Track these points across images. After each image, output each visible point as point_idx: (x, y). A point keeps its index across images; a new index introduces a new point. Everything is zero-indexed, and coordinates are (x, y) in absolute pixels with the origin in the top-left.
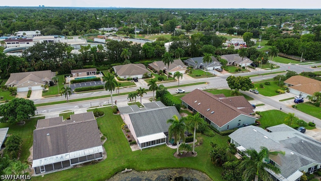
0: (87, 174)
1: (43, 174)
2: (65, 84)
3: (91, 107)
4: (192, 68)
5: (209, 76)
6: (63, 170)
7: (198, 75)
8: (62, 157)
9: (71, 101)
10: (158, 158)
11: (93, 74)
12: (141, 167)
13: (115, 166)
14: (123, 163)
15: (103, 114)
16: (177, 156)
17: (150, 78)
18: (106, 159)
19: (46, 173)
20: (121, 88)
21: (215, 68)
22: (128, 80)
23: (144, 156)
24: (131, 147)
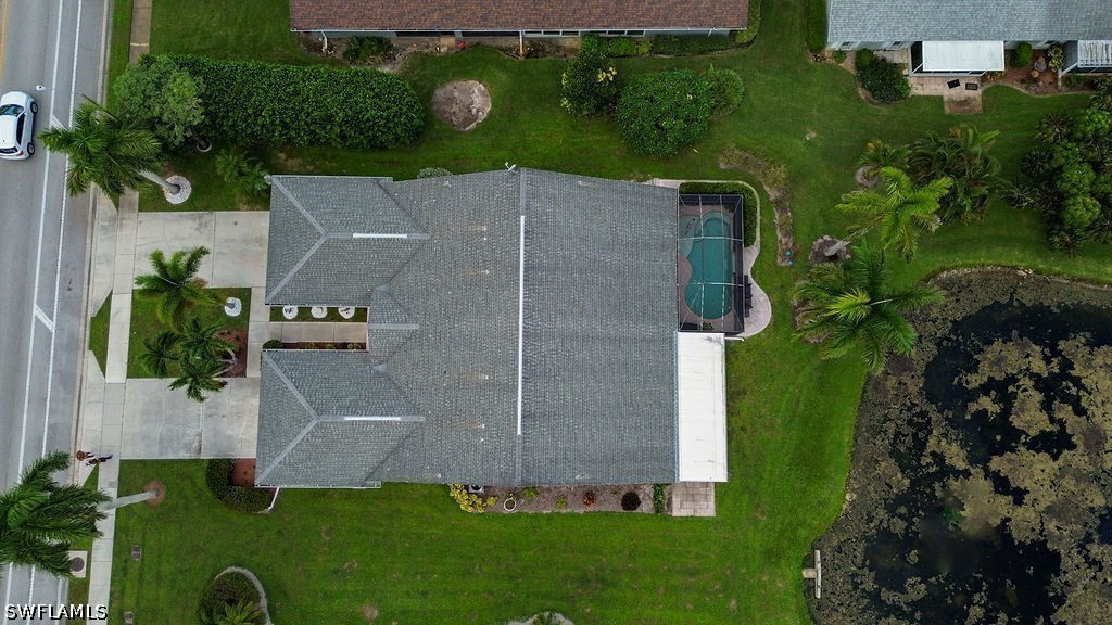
10: (805, 422)
23: (766, 476)
24: (675, 513)
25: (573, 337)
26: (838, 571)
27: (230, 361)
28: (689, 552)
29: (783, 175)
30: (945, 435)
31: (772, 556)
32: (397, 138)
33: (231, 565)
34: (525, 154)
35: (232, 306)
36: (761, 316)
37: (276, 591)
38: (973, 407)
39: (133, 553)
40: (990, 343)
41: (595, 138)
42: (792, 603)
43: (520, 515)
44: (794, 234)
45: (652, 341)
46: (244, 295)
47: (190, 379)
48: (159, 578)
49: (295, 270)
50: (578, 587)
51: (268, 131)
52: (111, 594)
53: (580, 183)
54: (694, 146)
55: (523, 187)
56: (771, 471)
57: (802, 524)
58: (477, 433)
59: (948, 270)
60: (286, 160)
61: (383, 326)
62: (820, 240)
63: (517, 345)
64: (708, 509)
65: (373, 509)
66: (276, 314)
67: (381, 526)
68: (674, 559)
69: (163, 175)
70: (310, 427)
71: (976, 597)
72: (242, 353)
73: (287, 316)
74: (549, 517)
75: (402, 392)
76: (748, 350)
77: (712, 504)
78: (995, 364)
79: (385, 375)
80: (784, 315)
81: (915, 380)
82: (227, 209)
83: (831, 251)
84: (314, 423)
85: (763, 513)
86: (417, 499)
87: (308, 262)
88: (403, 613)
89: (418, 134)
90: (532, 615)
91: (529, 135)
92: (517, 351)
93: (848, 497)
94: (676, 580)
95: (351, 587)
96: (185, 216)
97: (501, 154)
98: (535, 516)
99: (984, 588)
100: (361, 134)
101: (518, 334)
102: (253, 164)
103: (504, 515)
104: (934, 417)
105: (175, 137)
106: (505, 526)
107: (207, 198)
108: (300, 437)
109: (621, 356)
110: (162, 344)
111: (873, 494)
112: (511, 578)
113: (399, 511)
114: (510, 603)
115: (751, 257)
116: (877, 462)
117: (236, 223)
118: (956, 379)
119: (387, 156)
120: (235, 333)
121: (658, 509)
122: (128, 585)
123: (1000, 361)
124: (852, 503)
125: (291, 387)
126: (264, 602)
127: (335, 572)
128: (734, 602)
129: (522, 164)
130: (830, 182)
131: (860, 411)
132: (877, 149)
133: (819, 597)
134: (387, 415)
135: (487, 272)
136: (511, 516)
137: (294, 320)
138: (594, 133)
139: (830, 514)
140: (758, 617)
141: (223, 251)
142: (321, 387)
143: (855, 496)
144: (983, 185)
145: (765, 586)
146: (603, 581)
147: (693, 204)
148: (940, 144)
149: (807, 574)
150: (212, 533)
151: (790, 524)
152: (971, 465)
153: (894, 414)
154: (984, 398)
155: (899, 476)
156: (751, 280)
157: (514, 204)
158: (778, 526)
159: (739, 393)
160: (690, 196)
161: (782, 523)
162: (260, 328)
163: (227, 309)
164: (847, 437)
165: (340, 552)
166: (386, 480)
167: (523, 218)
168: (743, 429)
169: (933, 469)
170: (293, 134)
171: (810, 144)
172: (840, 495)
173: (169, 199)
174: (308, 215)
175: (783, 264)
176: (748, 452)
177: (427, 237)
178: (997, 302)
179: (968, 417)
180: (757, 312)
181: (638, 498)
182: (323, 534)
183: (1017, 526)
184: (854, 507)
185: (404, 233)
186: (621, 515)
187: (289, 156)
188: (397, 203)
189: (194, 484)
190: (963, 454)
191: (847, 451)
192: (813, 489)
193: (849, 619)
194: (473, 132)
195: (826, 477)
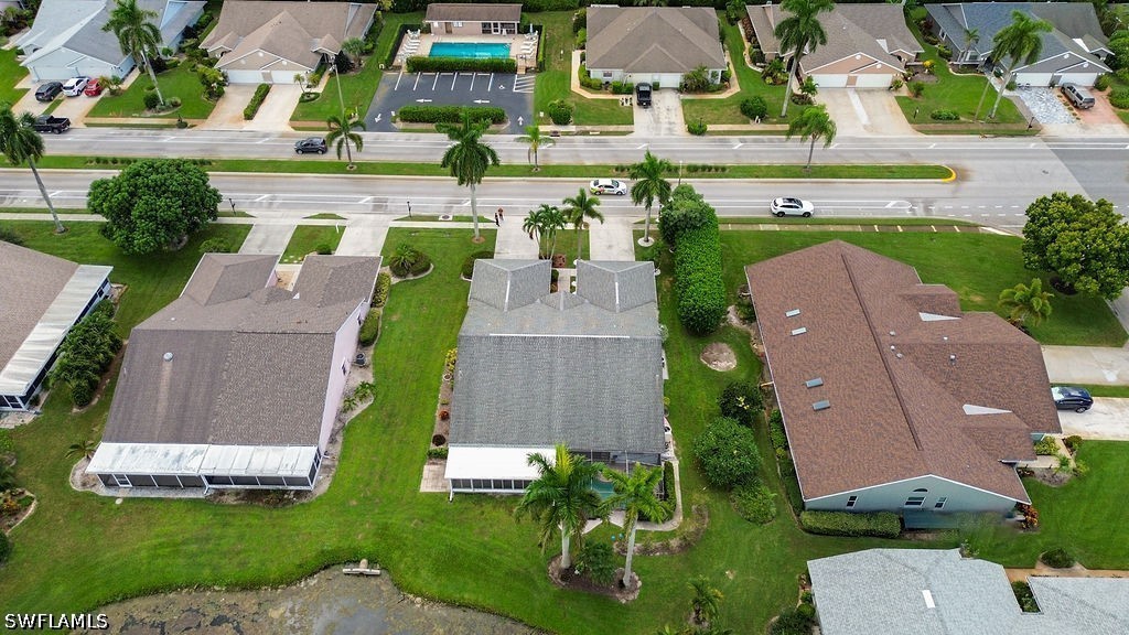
0: (234, 544)
1: (124, 492)
2: (387, 69)
3: (411, 218)
4: (948, 57)
5: (1002, 127)
6: (179, 496)
7: (945, 111)
8: (179, 458)
9: (363, 168)
10: (484, 559)
11: (504, 30)
12: (409, 578)
13: (331, 543)
14: (363, 538)
15: (429, 267)
16: (556, 574)
17: (713, 92)
18: (320, 498)
19: (131, 495)
20: (567, 134)
21: (1061, 82)
22: (618, 89)
23: (444, 528)
24: (426, 467)
25: (552, 370)
28: (397, 476)
31: (384, 530)
42: (345, 544)
43: (440, 383)
45: (550, 428)
50: (387, 412)
54: (708, 488)
62: (637, 578)
64: (425, 488)
68: (394, 466)
69: (655, 238)
77: (429, 490)
79: (534, 303)
85: (416, 524)
94: (379, 467)
98: (438, 390)
107: (642, 250)
136: (440, 378)
145: (361, 525)
146: (389, 425)
149: (364, 562)
156: (600, 521)
158: (404, 536)
161: (406, 538)
172: (421, 592)
173: (640, 239)
181: (440, 444)
186: (431, 436)
187: (670, 281)
191: (457, 596)
194: (701, 363)
195: (437, 575)
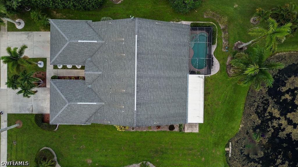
23: (215, 120)
24: (186, 131)
26: (237, 149)
27: (41, 82)
28: (190, 143)
29: (226, 20)
30: (273, 107)
31: (216, 144)
32: (93, 6)
33: (45, 147)
34: (138, 12)
35: (40, 64)
36: (216, 68)
37: (59, 155)
38: (283, 98)
39: (14, 142)
40: (290, 77)
41: (162, 6)
42: (222, 159)
43: (136, 132)
44: (228, 40)
45: (180, 78)
46: (44, 60)
47: (23, 91)
48: (22, 150)
49: (59, 53)
50: (154, 154)
51: (48, 4)
52: (8, 155)
53: (157, 23)
54: (196, 10)
55: (136, 24)
56: (217, 119)
57: (226, 135)
58: (121, 109)
59: (279, 53)
60: (56, 14)
61: (90, 73)
62: (237, 43)
63: (135, 80)
64: (196, 130)
65: (89, 130)
66: (55, 67)
67: (92, 135)
68: (185, 145)
69: (14, 19)
70: (66, 106)
71: (279, 157)
72: (44, 79)
73: (59, 67)
74: (146, 132)
75: (97, 94)
76: (211, 80)
77: (198, 129)
78: (291, 84)
79: (91, 88)
80: (224, 68)
81: (265, 89)
82: (37, 31)
83: (241, 46)
84: (67, 104)
85: (214, 132)
86: (103, 127)
87: (63, 50)
88: (99, 161)
89: (101, 5)
90: (140, 162)
91: (139, 5)
92: (135, 82)
93: (241, 126)
94: (185, 152)
95: (83, 153)
96: (23, 33)
97: (130, 12)
98: (141, 132)
99: (282, 154)
100: (80, 5)
101: (135, 77)
102: (43, 15)
103: (131, 132)
104: (270, 101)
105: (14, 5)
106: (131, 135)
107: (30, 27)
108: (63, 109)
109: (170, 83)
110: (14, 79)
111: (249, 125)
112: (133, 151)
113: (97, 130)
114: (133, 159)
115: (214, 48)
116: (251, 115)
117: (40, 36)
118: (278, 89)
119: (91, 13)
120: (42, 73)
121: (180, 130)
122: (13, 152)
123: (293, 83)
124: (242, 128)
125: (60, 92)
126: (56, 158)
127: (78, 149)
128: (203, 158)
129: (137, 16)
130: (242, 22)
131: (246, 99)
132: (260, 11)
133: (230, 156)
134: (92, 102)
135: (124, 55)
136: (134, 132)
137: (61, 69)
138: (162, 5)
139: (235, 131)
140: (211, 163)
141: (36, 45)
142: (70, 93)
143: (243, 125)
144: (296, 24)
145: (213, 154)
146: (162, 152)
147: (195, 30)
148: (282, 10)
149: (227, 149)
150: (38, 137)
151: (222, 135)
152: (281, 116)
153: (257, 100)
154: (287, 95)
155: (258, 119)
156: (213, 56)
157: (134, 31)
158: (218, 135)
159: (208, 93)
160: (194, 27)
161: (220, 134)
162: (50, 72)
163: (39, 65)
164: (242, 107)
165: (79, 143)
166: (92, 123)
167: (136, 36)
168: (209, 105)
169: (269, 117)
170: (57, 4)
171: (235, 9)
172: (238, 125)
173: (17, 27)
174: (63, 34)
175: (224, 51)
176: (210, 112)
177: (104, 42)
178: (294, 64)
179: (281, 101)
180: (215, 67)
181: (174, 127)
182: (74, 137)
183: (294, 135)
184: (243, 129)
185: (96, 40)
186: (169, 132)
187: (57, 13)
188: (93, 30)
189: (31, 121)
190: (279, 112)
191: (242, 112)
192: (230, 124)
193: (239, 163)
194: (120, 4)
195: (234, 120)
